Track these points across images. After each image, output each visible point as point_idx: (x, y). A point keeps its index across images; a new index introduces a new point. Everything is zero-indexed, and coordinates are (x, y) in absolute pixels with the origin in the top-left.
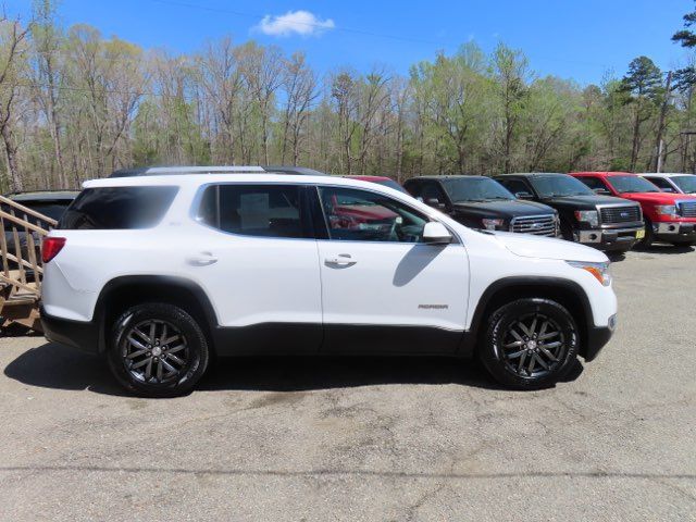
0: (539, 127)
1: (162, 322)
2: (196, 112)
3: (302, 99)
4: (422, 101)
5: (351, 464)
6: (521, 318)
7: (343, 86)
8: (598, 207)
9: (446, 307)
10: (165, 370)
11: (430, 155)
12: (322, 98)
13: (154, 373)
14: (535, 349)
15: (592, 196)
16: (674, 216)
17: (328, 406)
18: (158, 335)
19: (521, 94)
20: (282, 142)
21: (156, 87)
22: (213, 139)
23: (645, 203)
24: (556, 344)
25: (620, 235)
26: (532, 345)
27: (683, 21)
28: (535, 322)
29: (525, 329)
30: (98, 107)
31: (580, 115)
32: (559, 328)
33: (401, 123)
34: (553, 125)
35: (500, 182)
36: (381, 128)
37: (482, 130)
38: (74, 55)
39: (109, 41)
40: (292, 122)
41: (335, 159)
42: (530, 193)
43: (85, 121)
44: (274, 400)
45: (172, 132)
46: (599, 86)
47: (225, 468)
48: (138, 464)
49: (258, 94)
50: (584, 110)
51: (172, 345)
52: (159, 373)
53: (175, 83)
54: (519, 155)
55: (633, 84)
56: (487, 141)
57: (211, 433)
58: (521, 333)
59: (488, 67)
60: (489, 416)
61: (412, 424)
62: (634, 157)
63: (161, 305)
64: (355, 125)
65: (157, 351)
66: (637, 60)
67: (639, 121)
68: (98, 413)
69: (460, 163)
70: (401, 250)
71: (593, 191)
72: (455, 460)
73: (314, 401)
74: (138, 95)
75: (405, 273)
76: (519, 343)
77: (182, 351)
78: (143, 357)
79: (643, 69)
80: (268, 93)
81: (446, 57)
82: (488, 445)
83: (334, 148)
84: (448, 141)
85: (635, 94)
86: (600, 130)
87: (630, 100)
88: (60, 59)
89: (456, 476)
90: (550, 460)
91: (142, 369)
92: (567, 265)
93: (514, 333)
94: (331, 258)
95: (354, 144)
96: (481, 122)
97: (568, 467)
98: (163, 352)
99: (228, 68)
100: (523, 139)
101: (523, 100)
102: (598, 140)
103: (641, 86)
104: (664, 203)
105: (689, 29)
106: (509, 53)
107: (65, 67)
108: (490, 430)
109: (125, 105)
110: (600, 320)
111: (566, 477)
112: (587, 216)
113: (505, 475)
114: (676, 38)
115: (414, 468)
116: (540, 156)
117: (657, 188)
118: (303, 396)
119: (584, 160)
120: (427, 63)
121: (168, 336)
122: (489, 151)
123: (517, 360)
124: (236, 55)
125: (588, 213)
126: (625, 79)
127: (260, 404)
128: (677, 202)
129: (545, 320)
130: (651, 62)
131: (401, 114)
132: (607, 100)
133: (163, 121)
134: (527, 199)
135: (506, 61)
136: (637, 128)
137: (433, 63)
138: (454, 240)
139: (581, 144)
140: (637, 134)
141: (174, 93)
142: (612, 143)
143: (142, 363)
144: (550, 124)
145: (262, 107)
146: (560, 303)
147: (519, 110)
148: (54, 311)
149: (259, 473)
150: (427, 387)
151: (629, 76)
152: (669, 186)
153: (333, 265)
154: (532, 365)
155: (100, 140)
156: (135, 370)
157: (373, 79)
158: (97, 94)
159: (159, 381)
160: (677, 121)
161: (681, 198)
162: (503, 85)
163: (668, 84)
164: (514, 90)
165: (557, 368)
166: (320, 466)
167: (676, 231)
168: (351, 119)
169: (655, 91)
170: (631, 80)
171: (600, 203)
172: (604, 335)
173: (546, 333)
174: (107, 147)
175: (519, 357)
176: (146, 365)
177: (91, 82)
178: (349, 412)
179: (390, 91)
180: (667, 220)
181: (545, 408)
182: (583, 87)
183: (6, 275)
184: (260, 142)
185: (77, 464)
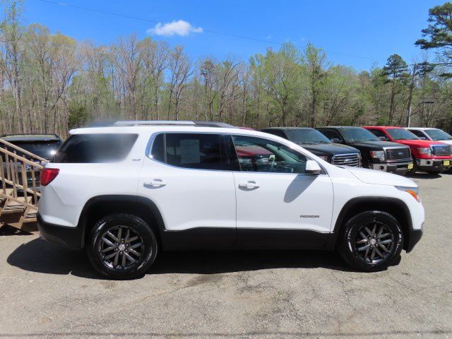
0: (333, 96)
1: (127, 227)
2: (111, 83)
3: (181, 76)
4: (259, 79)
5: (271, 327)
6: (366, 224)
7: (208, 68)
8: (385, 149)
9: (318, 217)
10: (127, 260)
11: (264, 113)
12: (194, 75)
13: (120, 262)
14: (375, 245)
15: (378, 142)
16: (430, 154)
17: (242, 285)
18: (123, 236)
19: (321, 76)
20: (168, 103)
21: (86, 66)
22: (122, 100)
23: (412, 146)
24: (388, 241)
25: (399, 167)
26: (373, 241)
27: (422, 33)
28: (375, 226)
29: (369, 231)
30: (46, 78)
31: (358, 90)
32: (391, 231)
33: (245, 93)
34: (342, 95)
35: (320, 131)
36: (232, 95)
37: (297, 98)
38: (31, 44)
39: (55, 35)
40: (175, 90)
41: (202, 115)
42: (340, 139)
43: (37, 86)
44: (202, 281)
45: (95, 96)
46: (369, 72)
47: (184, 332)
48: (122, 329)
49: (152, 72)
50: (359, 86)
51: (132, 243)
52: (124, 262)
53: (98, 63)
54: (320, 114)
55: (389, 71)
56: (301, 105)
57: (166, 305)
58: (366, 234)
59: (300, 58)
60: (352, 291)
61: (304, 297)
62: (391, 117)
63: (127, 215)
64: (216, 93)
65: (122, 247)
66: (393, 57)
67: (393, 94)
68: (83, 292)
69: (283, 118)
70: (289, 178)
71: (379, 138)
72: (340, 323)
73: (230, 280)
74: (73, 71)
75: (292, 194)
76: (365, 240)
77: (140, 247)
78: (112, 251)
79: (396, 62)
80: (159, 71)
81: (273, 51)
82: (358, 312)
83: (201, 108)
84: (276, 104)
85: (391, 77)
86: (369, 99)
87: (389, 81)
88: (21, 47)
89: (344, 334)
90: (403, 323)
91: (112, 260)
92: (395, 189)
93: (362, 234)
94: (243, 184)
95: (215, 105)
96: (296, 93)
97: (416, 327)
98: (127, 248)
99: (133, 55)
100: (322, 104)
101: (323, 80)
102: (369, 105)
103: (394, 72)
104: (424, 147)
105: (425, 38)
106: (314, 50)
107: (25, 51)
108: (356, 301)
109: (64, 77)
110: (416, 225)
111: (418, 334)
112: (378, 155)
113: (377, 334)
114: (417, 43)
115: (314, 330)
116: (334, 115)
117: (416, 137)
118: (221, 277)
119: (361, 118)
120: (261, 55)
121: (130, 237)
122: (301, 112)
123: (363, 252)
124: (138, 47)
125: (378, 152)
126: (385, 68)
127: (193, 283)
128: (431, 146)
129: (382, 225)
130: (400, 58)
131: (245, 87)
132: (373, 81)
133: (89, 88)
134: (338, 143)
135: (312, 54)
136: (392, 98)
137: (264, 55)
138: (323, 172)
139: (358, 108)
140: (392, 102)
141: (97, 70)
142: (377, 108)
143: (111, 256)
144: (340, 94)
145: (155, 80)
146: (391, 213)
147: (320, 86)
148: (49, 219)
149: (209, 335)
150: (303, 270)
151: (387, 66)
152: (423, 135)
153: (244, 188)
154: (373, 255)
155: (46, 100)
156: (107, 261)
157: (227, 64)
158: (46, 70)
159: (123, 268)
160: (417, 95)
161: (433, 143)
162: (310, 70)
163: (414, 71)
164: (317, 74)
165: (389, 257)
166: (250, 329)
167: (431, 164)
168: (213, 89)
169: (403, 76)
170: (389, 68)
171: (385, 146)
172: (418, 234)
173: (382, 233)
174: (52, 104)
175: (365, 250)
176: (114, 257)
177: (42, 61)
178: (257, 288)
179: (238, 72)
180: (426, 158)
181: (386, 285)
182: (360, 72)
183: (5, 192)
184: (154, 103)
185: (78, 330)
